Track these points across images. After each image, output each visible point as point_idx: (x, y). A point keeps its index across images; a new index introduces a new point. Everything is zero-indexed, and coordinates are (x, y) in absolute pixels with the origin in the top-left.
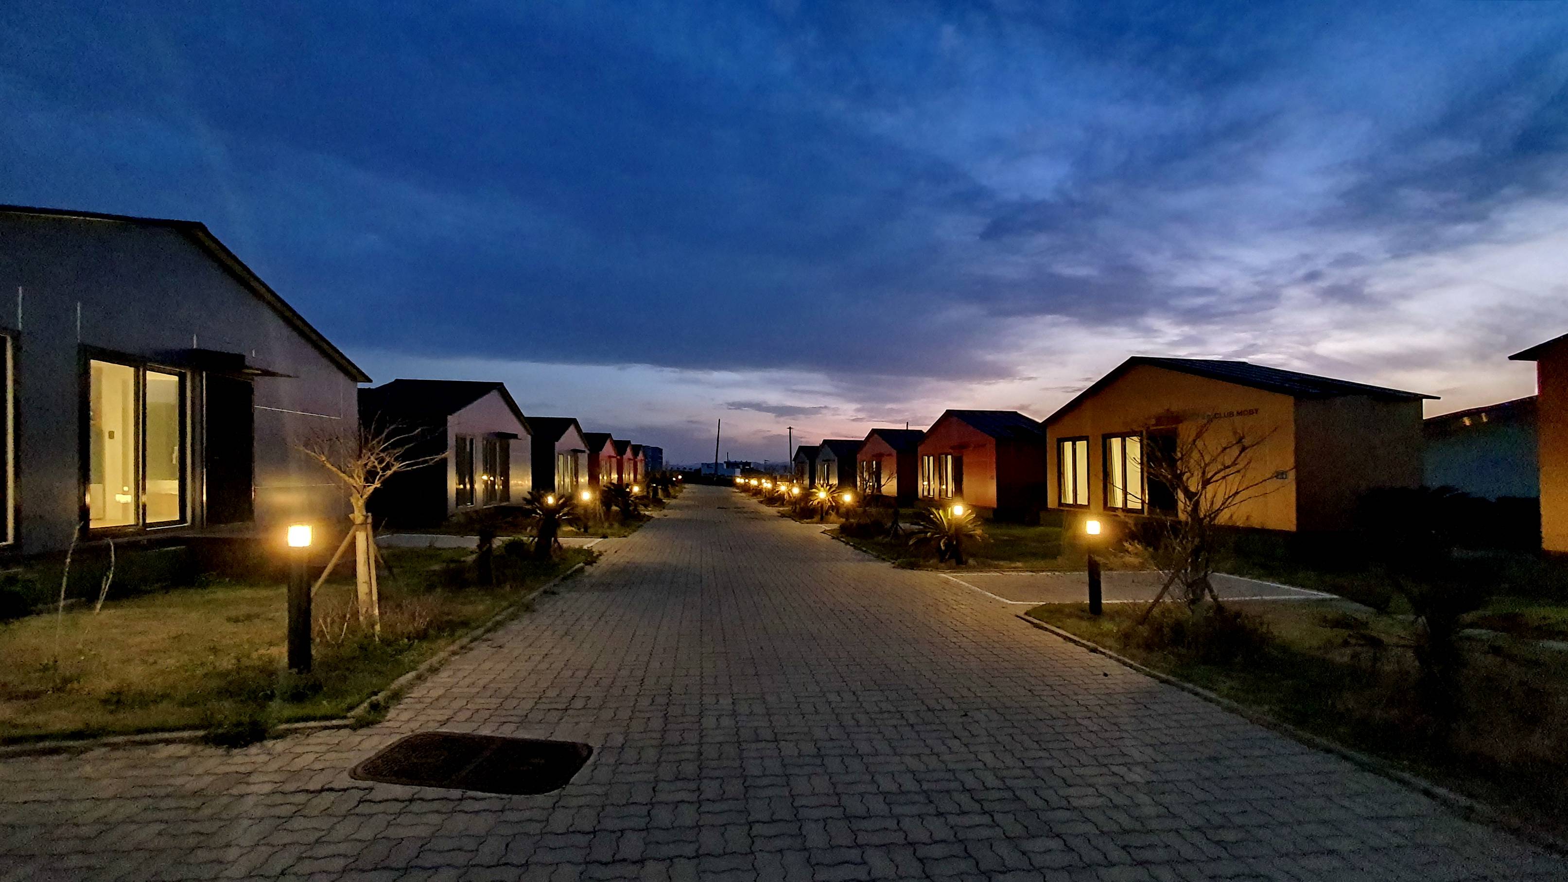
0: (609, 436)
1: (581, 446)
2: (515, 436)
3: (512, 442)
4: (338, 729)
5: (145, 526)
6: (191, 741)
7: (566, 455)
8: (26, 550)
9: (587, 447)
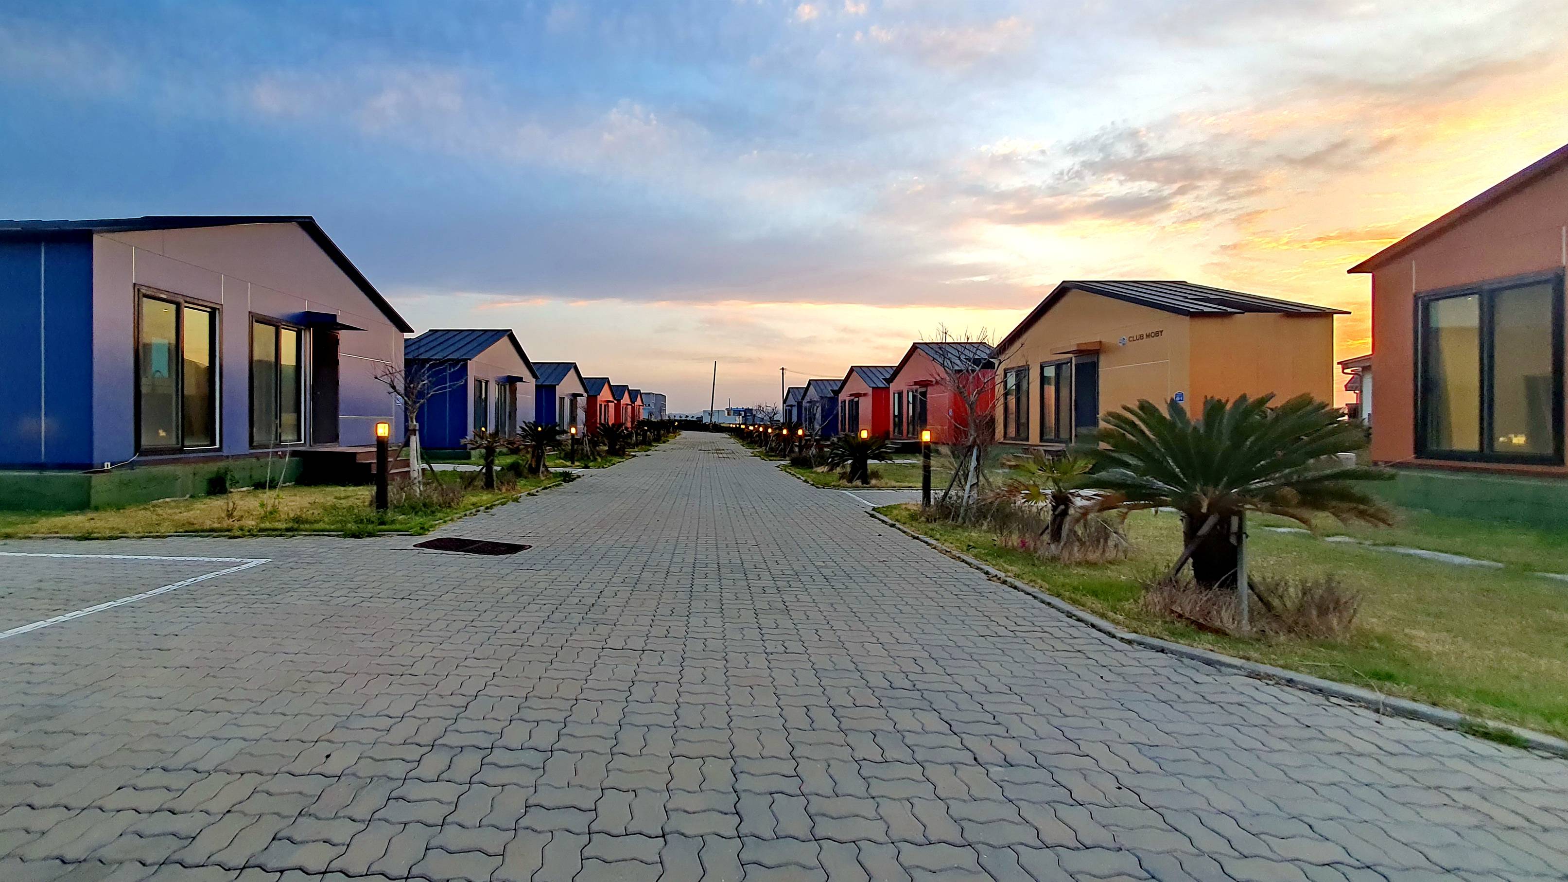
0: (607, 380)
1: (581, 390)
2: (520, 379)
3: (518, 384)
4: (405, 535)
5: (281, 442)
6: (338, 536)
7: (566, 398)
8: (225, 453)
9: (586, 391)
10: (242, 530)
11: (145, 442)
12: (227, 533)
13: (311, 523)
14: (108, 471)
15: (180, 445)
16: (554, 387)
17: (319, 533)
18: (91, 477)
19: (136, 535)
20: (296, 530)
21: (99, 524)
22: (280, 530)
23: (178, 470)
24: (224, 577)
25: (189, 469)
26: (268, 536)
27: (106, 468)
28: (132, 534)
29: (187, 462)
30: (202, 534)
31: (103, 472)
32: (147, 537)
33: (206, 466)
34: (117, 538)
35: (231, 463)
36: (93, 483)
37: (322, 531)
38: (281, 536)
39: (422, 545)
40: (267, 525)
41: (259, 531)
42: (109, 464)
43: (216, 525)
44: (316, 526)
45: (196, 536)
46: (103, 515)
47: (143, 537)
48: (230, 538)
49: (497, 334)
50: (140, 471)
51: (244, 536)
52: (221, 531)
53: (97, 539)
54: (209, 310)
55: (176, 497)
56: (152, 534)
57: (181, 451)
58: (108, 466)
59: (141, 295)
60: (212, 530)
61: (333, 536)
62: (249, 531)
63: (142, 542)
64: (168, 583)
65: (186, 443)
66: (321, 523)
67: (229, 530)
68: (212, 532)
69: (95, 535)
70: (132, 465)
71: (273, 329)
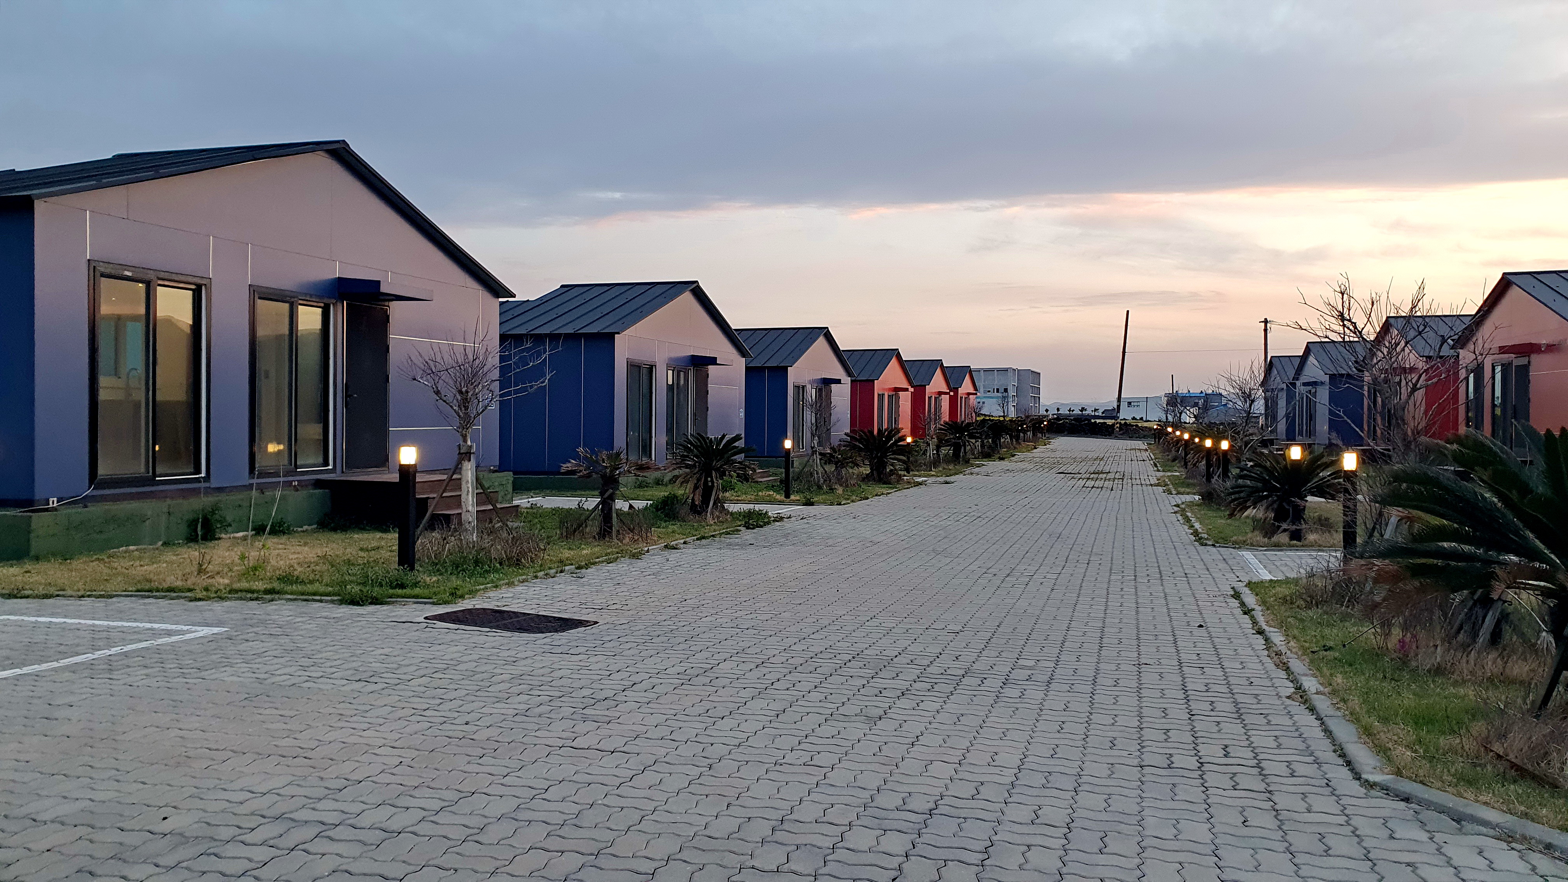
0: (895, 353)
1: (838, 372)
2: (713, 361)
3: (711, 368)
4: (425, 603)
5: (296, 467)
6: (332, 602)
7: (809, 387)
8: (214, 483)
9: (849, 373)
10: (207, 589)
11: (103, 470)
12: (189, 594)
13: (302, 582)
14: (54, 509)
15: (151, 474)
16: (785, 369)
17: (308, 597)
18: (31, 517)
19: (74, 594)
20: (278, 593)
21: (36, 578)
22: (258, 592)
23: (147, 507)
24: (158, 647)
25: (163, 506)
26: (241, 599)
27: (51, 505)
28: (69, 592)
29: (162, 496)
30: (157, 594)
31: (47, 510)
32: (89, 596)
33: (185, 502)
34: (51, 596)
35: (223, 497)
36: (34, 526)
37: (314, 594)
38: (257, 599)
39: (441, 618)
40: (244, 585)
41: (230, 592)
42: (55, 499)
43: (179, 583)
44: (310, 588)
45: (149, 597)
46: (42, 566)
47: (83, 596)
48: (191, 600)
49: (673, 289)
50: (95, 510)
51: (208, 599)
52: (181, 591)
53: (27, 597)
54: (193, 287)
55: (145, 544)
56: (94, 593)
57: (151, 481)
58: (53, 502)
59: (98, 274)
60: (171, 590)
61: (327, 601)
62: (216, 592)
63: (82, 602)
64: (86, 651)
65: (159, 470)
66: (317, 584)
67: (190, 590)
68: (171, 592)
69: (27, 592)
70: (85, 501)
71: (286, 306)
